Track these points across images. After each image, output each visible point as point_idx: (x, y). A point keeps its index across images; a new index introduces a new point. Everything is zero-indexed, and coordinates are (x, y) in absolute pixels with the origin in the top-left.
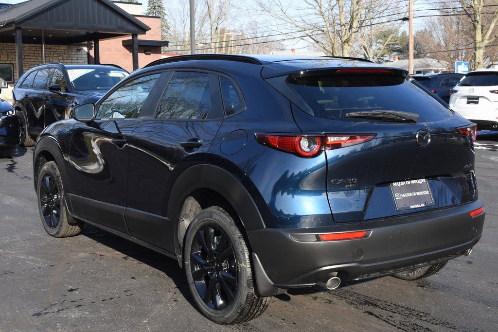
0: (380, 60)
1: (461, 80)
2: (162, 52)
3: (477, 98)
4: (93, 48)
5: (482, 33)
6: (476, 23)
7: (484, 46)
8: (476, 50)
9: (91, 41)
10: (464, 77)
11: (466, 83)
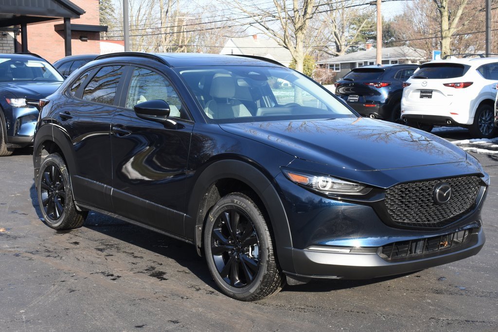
0: (354, 48)
1: (415, 72)
2: (101, 38)
3: (431, 91)
4: (20, 34)
5: (449, 20)
6: (442, 10)
7: (450, 35)
8: (442, 39)
9: (17, 26)
10: (418, 69)
11: (420, 75)
